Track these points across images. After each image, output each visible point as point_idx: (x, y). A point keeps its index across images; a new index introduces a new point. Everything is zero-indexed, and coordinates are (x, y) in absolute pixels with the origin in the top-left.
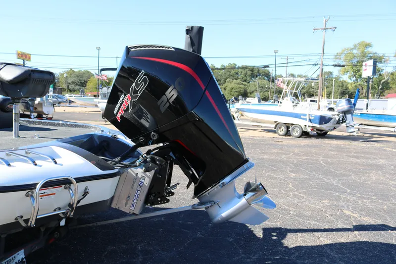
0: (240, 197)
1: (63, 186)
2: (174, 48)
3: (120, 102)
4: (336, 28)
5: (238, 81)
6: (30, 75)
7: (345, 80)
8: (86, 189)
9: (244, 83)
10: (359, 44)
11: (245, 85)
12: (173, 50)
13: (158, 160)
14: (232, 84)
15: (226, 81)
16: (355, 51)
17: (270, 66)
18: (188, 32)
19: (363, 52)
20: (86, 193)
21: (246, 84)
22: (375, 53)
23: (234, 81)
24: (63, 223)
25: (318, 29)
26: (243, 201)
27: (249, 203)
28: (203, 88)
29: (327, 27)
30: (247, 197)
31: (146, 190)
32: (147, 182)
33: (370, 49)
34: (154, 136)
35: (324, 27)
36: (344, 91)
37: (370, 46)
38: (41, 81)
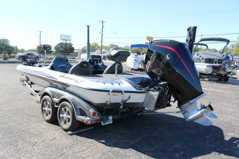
0: (198, 111)
1: (121, 93)
2: (169, 40)
3: (148, 64)
6: (120, 53)
8: (130, 96)
12: (169, 41)
13: (162, 89)
18: (188, 30)
20: (129, 98)
24: (121, 107)
26: (199, 113)
27: (202, 114)
28: (180, 57)
30: (201, 111)
31: (155, 101)
32: (156, 97)
34: (159, 78)
38: (124, 55)
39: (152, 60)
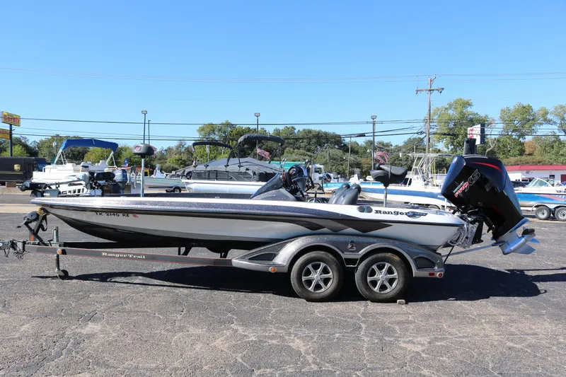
0: (520, 238)
4: (443, 89)
5: (302, 151)
7: (438, 148)
9: (309, 153)
10: (456, 102)
11: (310, 156)
14: (294, 155)
15: (285, 151)
16: (451, 112)
17: (366, 135)
19: (461, 112)
21: (312, 154)
22: (477, 114)
23: (296, 150)
25: (422, 90)
29: (432, 89)
33: (469, 109)
35: (429, 88)
36: (440, 164)
37: (469, 105)
39: (472, 181)
